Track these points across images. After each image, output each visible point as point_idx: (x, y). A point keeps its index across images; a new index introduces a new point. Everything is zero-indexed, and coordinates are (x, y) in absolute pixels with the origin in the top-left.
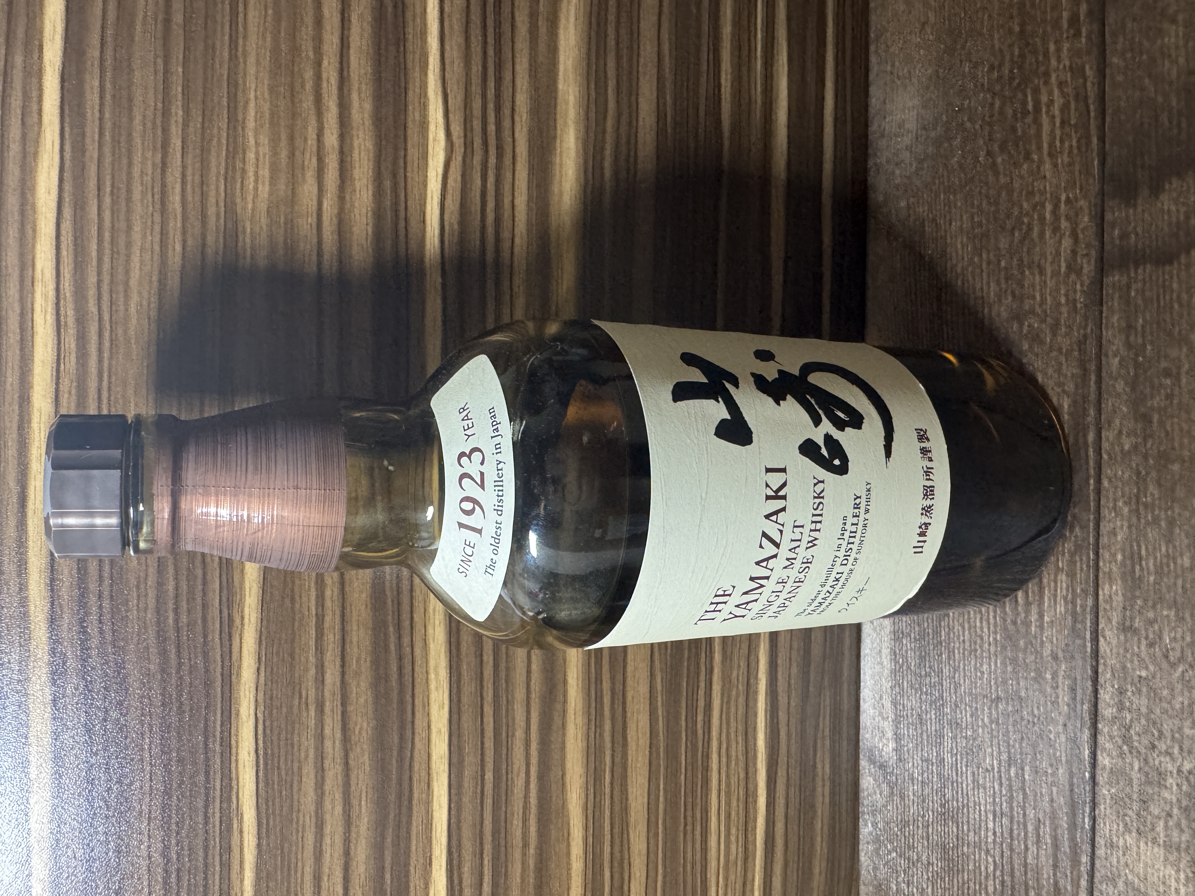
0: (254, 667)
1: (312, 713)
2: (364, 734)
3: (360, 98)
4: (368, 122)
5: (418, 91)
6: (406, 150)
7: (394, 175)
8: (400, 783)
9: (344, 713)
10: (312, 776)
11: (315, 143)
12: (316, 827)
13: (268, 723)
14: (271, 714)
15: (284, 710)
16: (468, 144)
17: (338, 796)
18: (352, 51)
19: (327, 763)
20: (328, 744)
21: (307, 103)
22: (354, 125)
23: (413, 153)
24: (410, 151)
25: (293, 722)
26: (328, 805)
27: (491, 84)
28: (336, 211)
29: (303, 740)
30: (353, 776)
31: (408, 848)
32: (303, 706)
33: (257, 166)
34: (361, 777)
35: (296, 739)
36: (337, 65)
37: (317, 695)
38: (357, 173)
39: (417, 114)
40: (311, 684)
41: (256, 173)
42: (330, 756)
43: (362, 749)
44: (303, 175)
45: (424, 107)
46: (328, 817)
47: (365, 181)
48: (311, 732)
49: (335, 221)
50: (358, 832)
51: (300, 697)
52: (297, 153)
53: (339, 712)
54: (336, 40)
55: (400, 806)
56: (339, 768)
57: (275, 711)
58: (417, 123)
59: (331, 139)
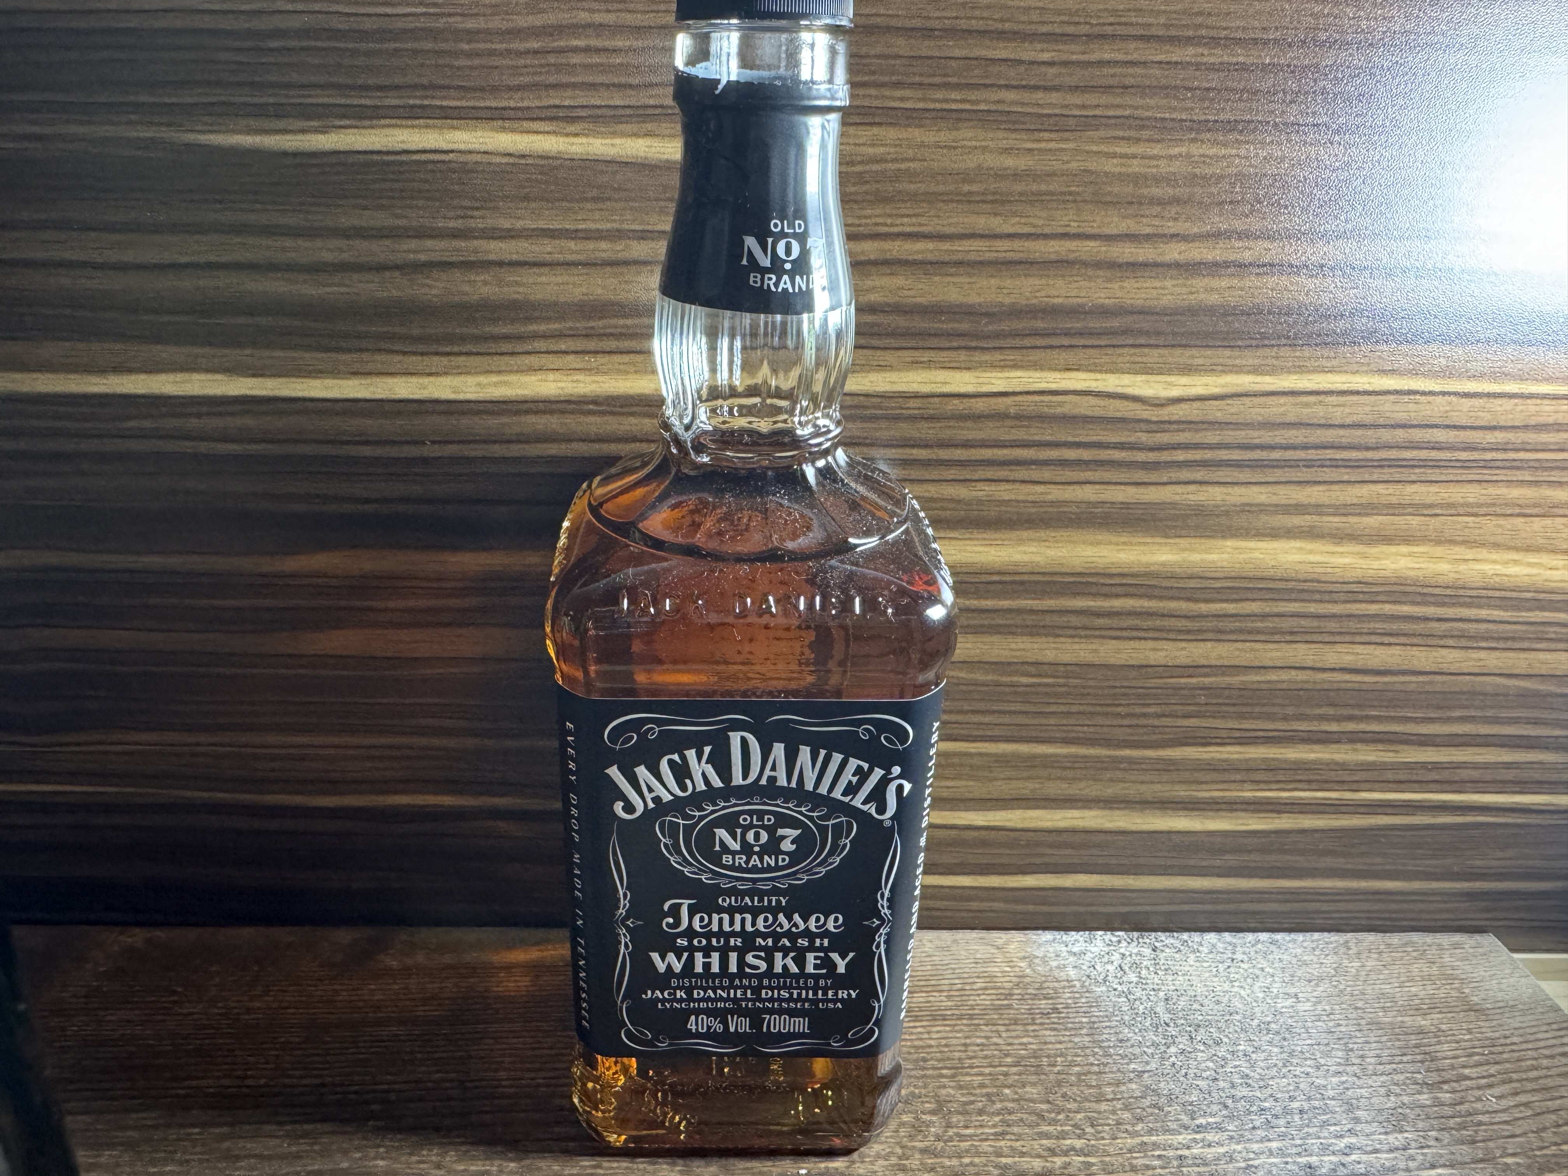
0: (513, 150)
1: (453, 224)
2: (423, 291)
3: (1222, 289)
4: (1193, 299)
5: (1230, 362)
6: (1157, 346)
7: (1125, 332)
9: (450, 265)
10: (370, 223)
11: (1170, 231)
12: (306, 228)
13: (442, 166)
14: (454, 171)
16: (1163, 425)
17: (345, 257)
19: (387, 242)
20: (413, 244)
21: (1218, 222)
22: (1190, 281)
23: (1153, 355)
24: (1155, 352)
27: (1236, 455)
28: (1084, 258)
33: (1142, 158)
38: (1130, 284)
39: (1200, 361)
40: (490, 222)
41: (1134, 157)
44: (1131, 217)
45: (1211, 370)
47: (1119, 294)
49: (1072, 256)
50: (298, 282)
51: (474, 209)
52: (1157, 209)
53: (451, 259)
55: (328, 336)
56: (380, 258)
57: (456, 176)
58: (1190, 362)
59: (1174, 252)
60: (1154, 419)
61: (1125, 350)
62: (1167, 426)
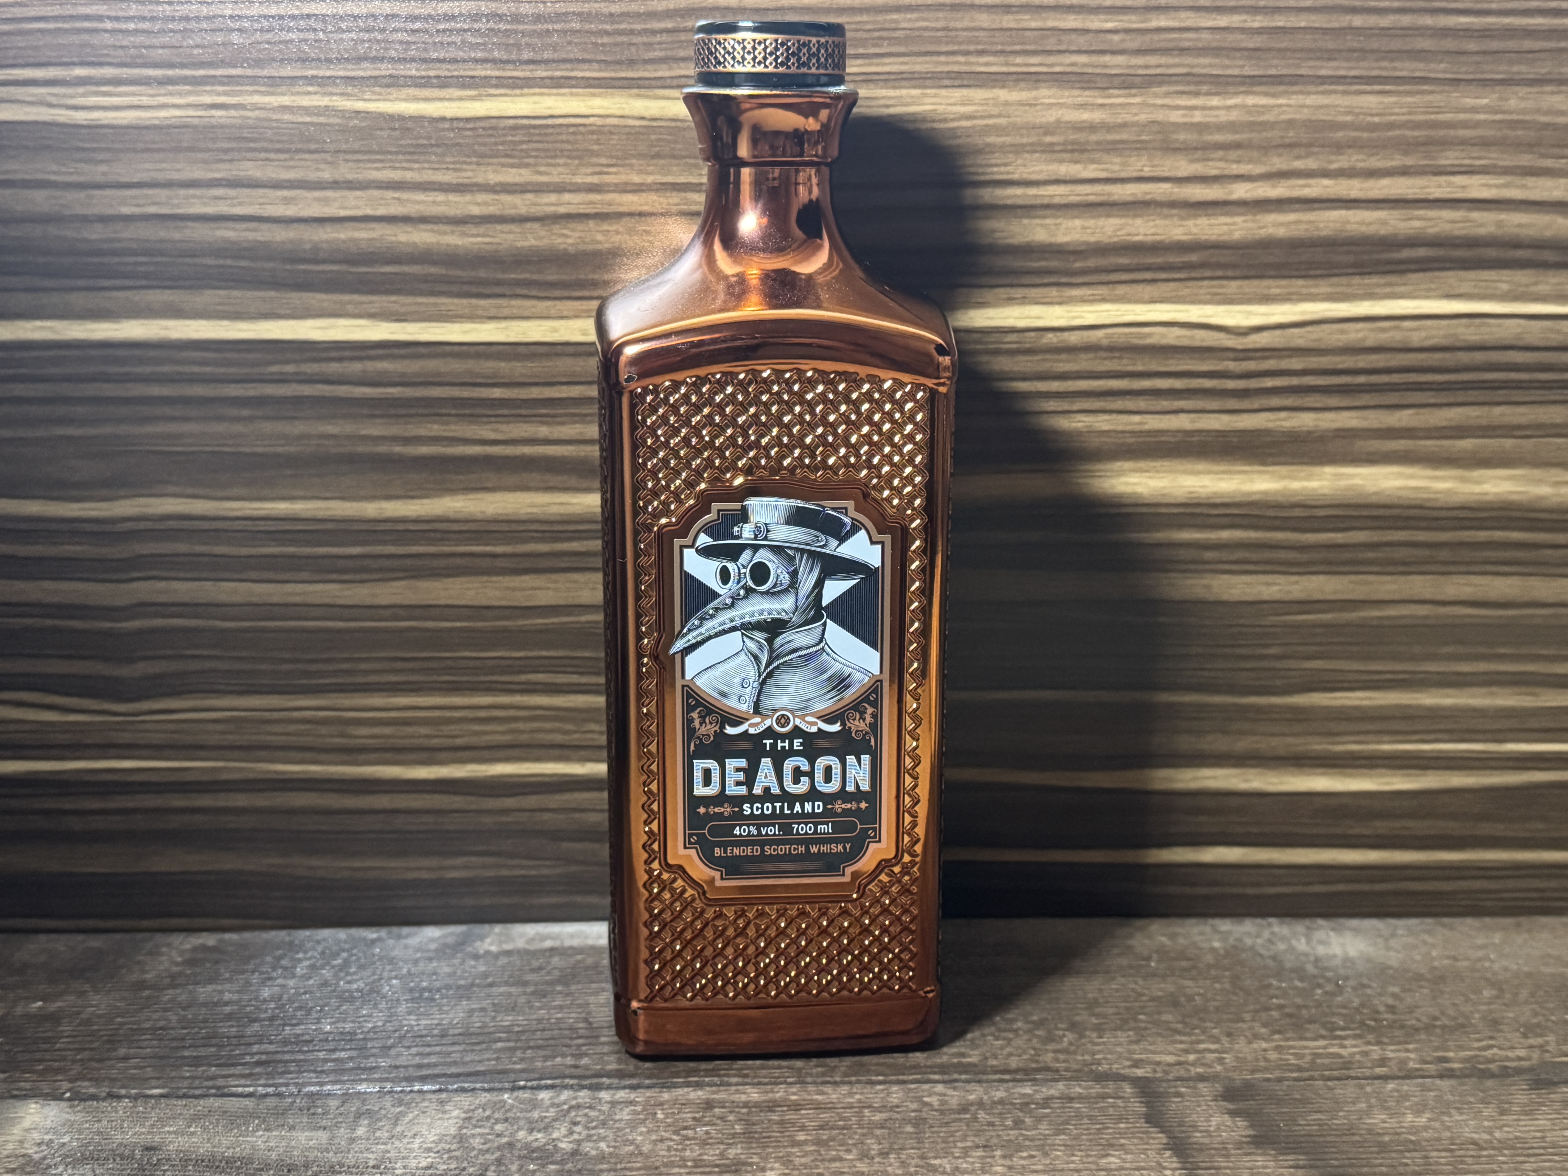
0: (647, 114)
1: (590, 179)
2: (560, 240)
3: (1290, 223)
4: (1263, 233)
5: (1305, 291)
6: (1235, 278)
7: (1203, 265)
8: (499, 283)
9: (586, 216)
10: (518, 179)
11: (1235, 172)
12: (458, 185)
13: (581, 129)
14: (592, 133)
15: (596, 147)
16: (1247, 354)
17: (492, 210)
18: (1343, 213)
19: (530, 196)
20: (553, 198)
21: (1278, 163)
22: (1259, 217)
23: (1233, 286)
24: (1234, 284)
25: (580, 158)
26: (481, 197)
27: (1322, 381)
28: (1158, 198)
29: (560, 169)
30: (512, 227)
31: (422, 293)
32: (598, 169)
33: (1204, 109)
34: (511, 236)
35: (561, 161)
36: (1325, 196)
37: (609, 185)
38: (1203, 221)
39: (1277, 291)
40: (623, 178)
41: (1196, 108)
42: (538, 200)
43: (542, 238)
44: (1198, 160)
45: (1286, 299)
46: (468, 197)
47: (1195, 230)
48: (568, 178)
49: (1148, 197)
50: (445, 233)
51: (609, 166)
52: (1220, 153)
53: (587, 211)
54: (1354, 194)
55: (470, 283)
56: (523, 211)
57: (595, 137)
58: (1266, 292)
59: (1241, 191)
60: (1240, 347)
61: (1206, 283)
62: (1251, 354)
